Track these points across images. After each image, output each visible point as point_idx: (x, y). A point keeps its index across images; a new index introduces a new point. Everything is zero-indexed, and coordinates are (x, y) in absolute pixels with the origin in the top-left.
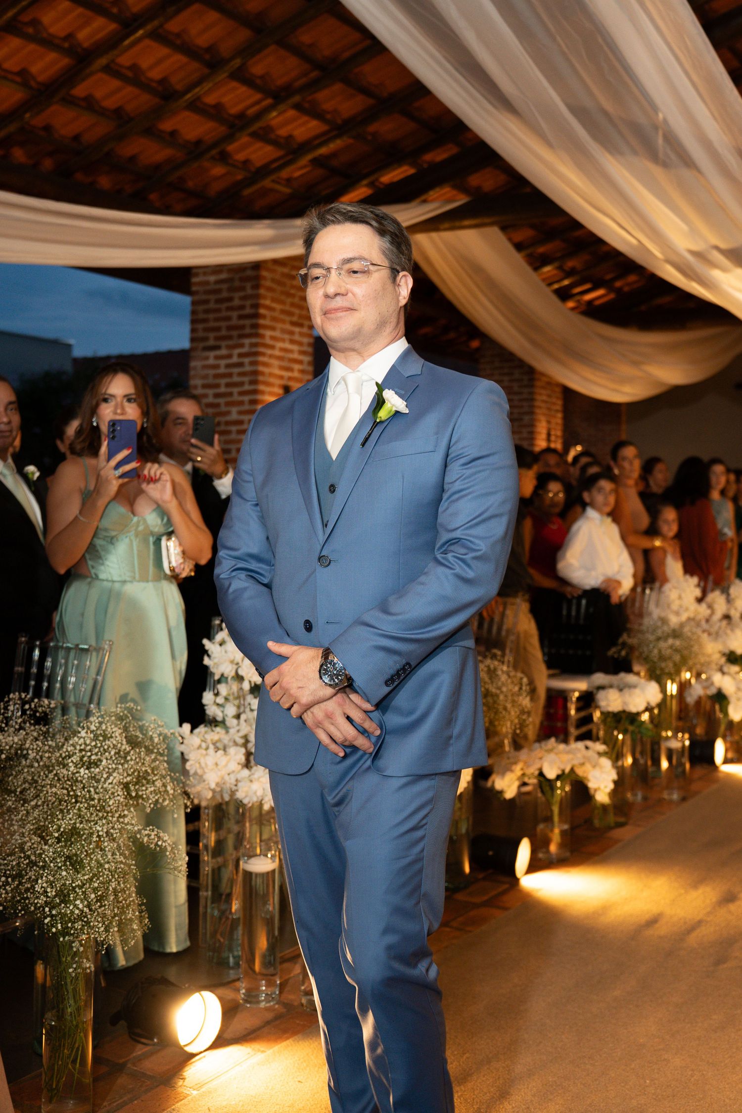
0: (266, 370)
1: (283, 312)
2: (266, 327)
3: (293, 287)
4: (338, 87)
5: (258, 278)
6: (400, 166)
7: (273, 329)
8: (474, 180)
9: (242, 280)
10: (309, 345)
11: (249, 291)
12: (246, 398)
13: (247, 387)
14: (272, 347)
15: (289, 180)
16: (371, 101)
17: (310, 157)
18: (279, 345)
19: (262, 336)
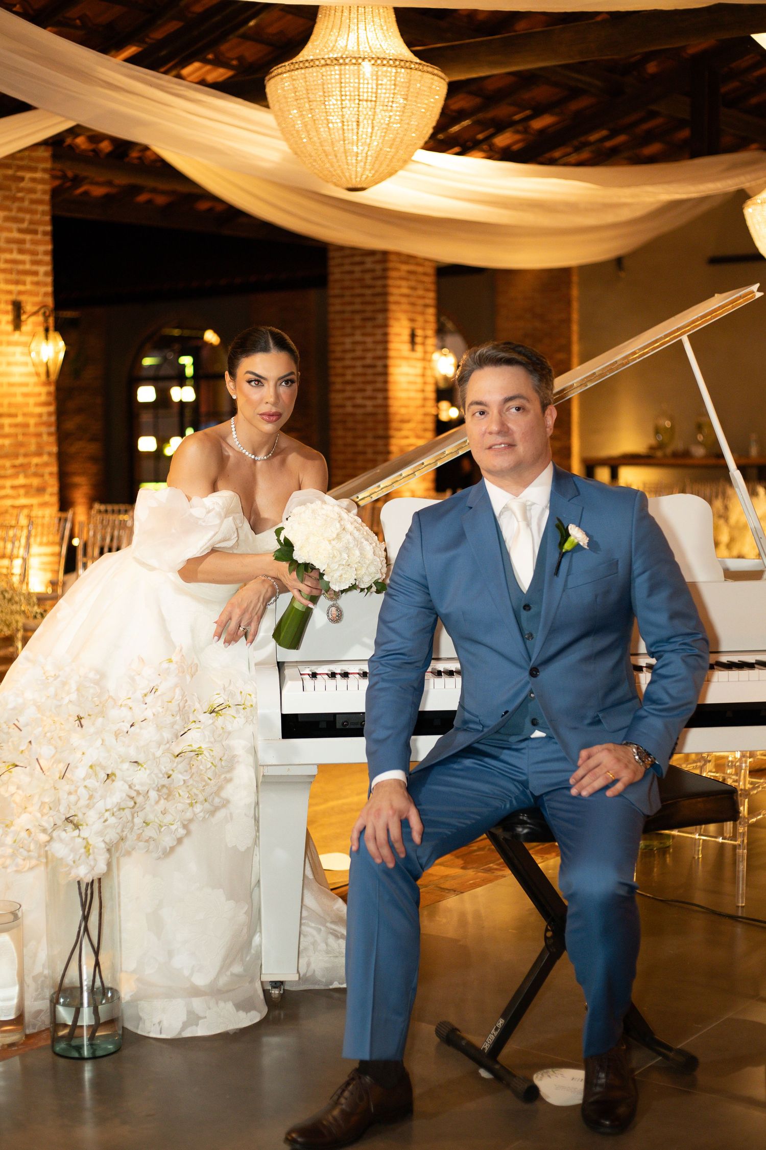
3: (20, 190)
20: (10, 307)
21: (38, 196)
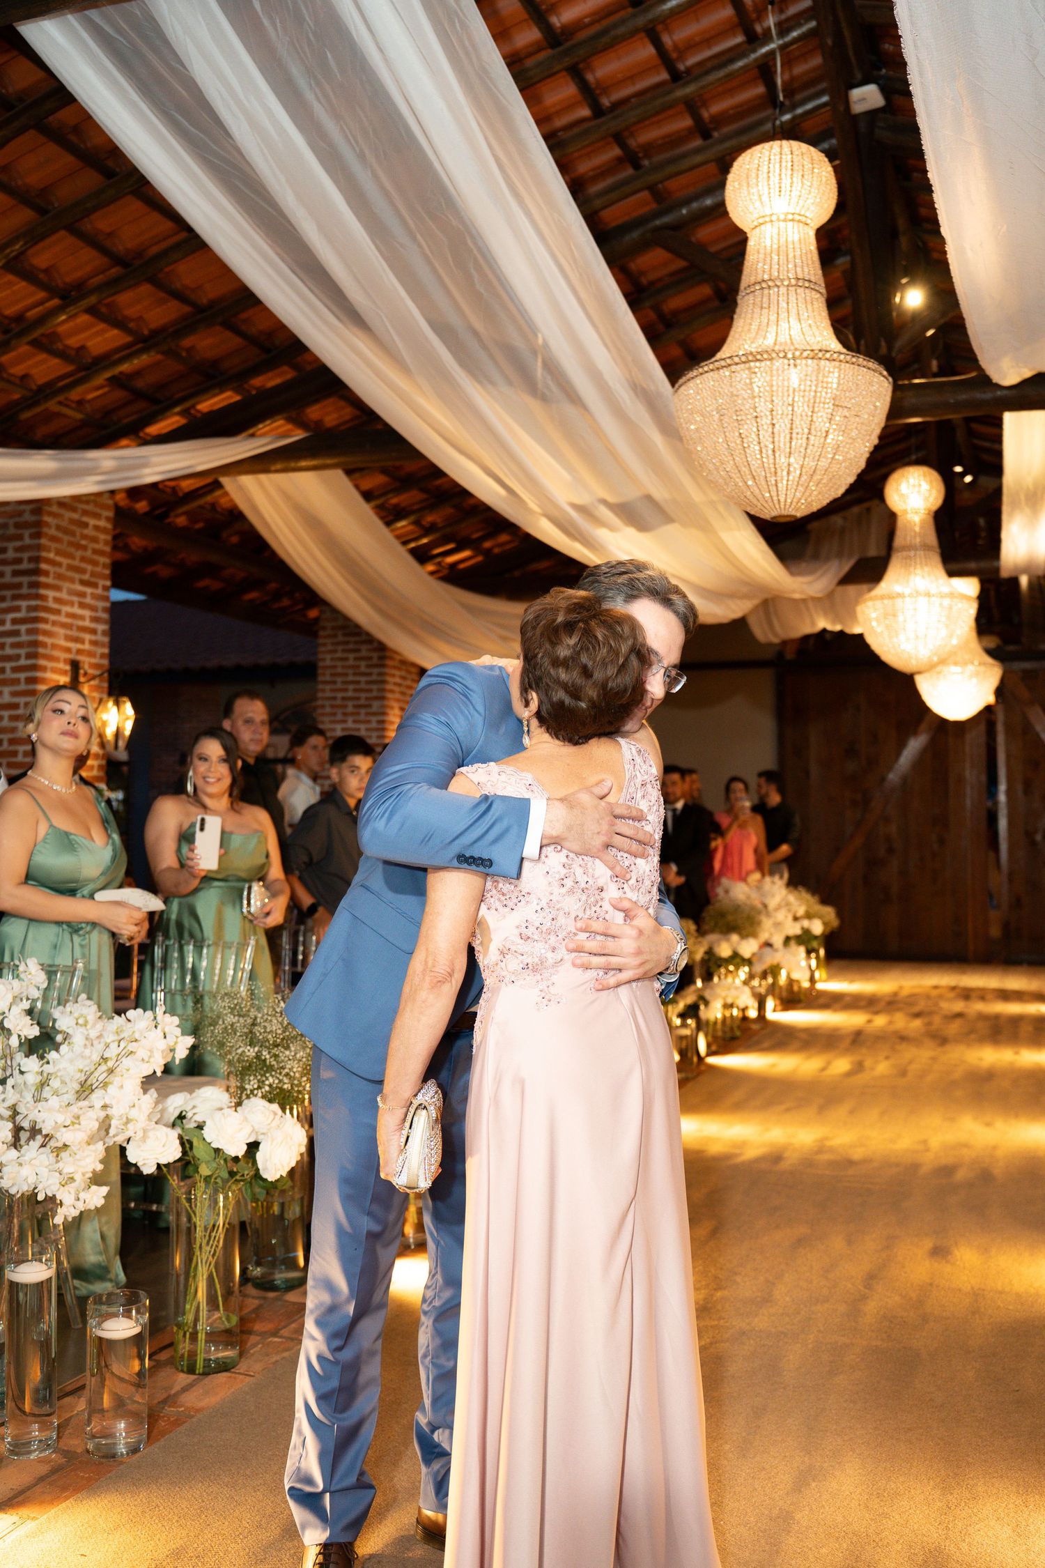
0: (48, 640)
1: (70, 568)
2: (47, 586)
3: (84, 537)
4: (145, 289)
5: (39, 524)
6: (222, 392)
7: (58, 588)
8: (314, 412)
9: (17, 526)
10: (105, 610)
11: (27, 541)
12: (22, 676)
13: (23, 662)
14: (58, 612)
15: (80, 403)
16: (186, 309)
17: (108, 375)
18: (66, 609)
19: (44, 598)
20: (68, 668)
21: (100, 546)
